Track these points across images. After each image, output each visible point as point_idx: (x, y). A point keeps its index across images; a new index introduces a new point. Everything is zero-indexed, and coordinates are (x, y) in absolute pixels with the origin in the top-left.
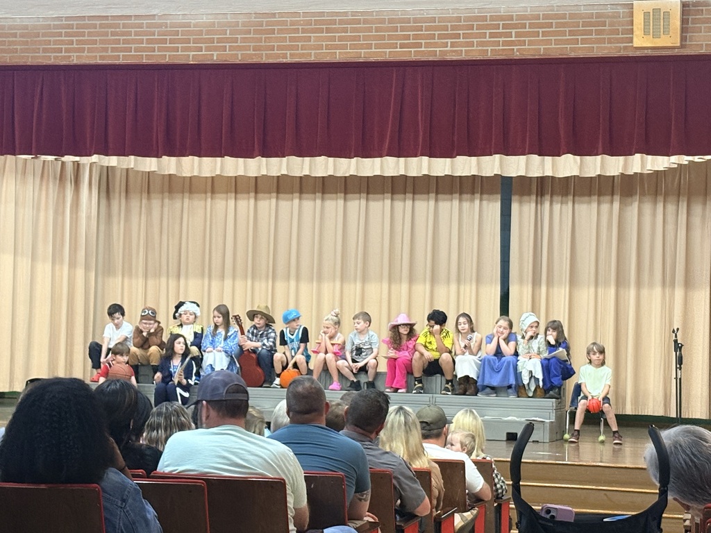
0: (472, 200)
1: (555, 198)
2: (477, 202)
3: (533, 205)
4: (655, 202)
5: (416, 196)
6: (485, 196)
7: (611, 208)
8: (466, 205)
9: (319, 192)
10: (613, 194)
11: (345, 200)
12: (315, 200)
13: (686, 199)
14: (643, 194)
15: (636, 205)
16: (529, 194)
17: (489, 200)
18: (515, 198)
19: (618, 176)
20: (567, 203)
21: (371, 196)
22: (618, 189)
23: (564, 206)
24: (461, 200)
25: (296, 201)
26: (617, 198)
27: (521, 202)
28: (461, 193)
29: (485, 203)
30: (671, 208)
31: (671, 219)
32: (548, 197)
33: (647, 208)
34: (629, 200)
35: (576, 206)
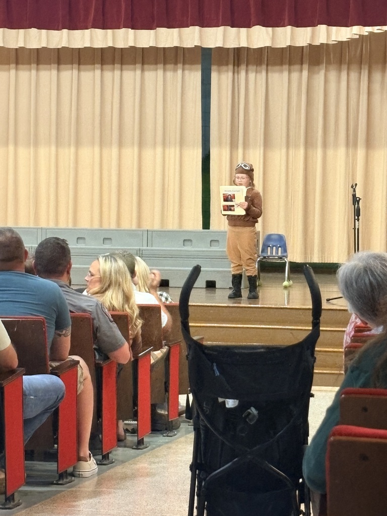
0: (175, 70)
1: (250, 67)
2: (180, 72)
3: (230, 74)
4: (340, 70)
5: (124, 67)
6: (187, 66)
7: (300, 76)
8: (169, 74)
9: (33, 63)
10: (302, 64)
11: (58, 70)
12: (30, 70)
13: (367, 67)
14: (329, 63)
15: (322, 73)
16: (227, 64)
17: (190, 70)
18: (214, 68)
19: (307, 46)
20: (261, 72)
21: (82, 67)
22: (306, 58)
23: (258, 75)
24: (165, 70)
25: (13, 72)
26: (306, 66)
27: (219, 72)
28: (165, 64)
29: (187, 72)
30: (354, 75)
31: (353, 84)
32: (243, 67)
33: (333, 75)
34: (316, 68)
35: (270, 74)
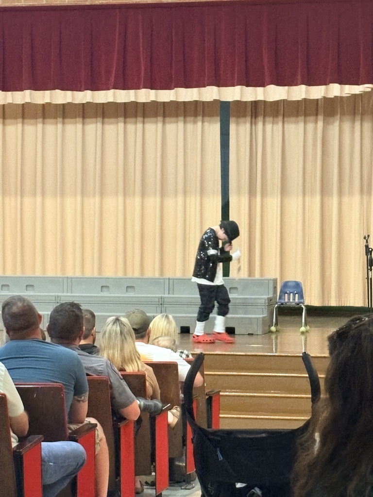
0: (195, 122)
1: (267, 119)
2: (199, 124)
3: (248, 125)
4: (353, 121)
5: (146, 120)
6: (206, 119)
7: (315, 127)
8: (190, 126)
9: (60, 117)
10: (317, 115)
11: (83, 124)
12: (57, 124)
14: (343, 114)
15: (337, 124)
16: (245, 116)
17: (210, 122)
18: (232, 120)
19: (321, 99)
20: (277, 123)
21: (106, 120)
22: (321, 111)
23: (275, 127)
24: (185, 122)
25: (40, 126)
26: (321, 118)
27: (238, 123)
28: (185, 116)
29: (206, 124)
32: (260, 119)
33: (347, 126)
34: (331, 119)
35: (286, 125)
